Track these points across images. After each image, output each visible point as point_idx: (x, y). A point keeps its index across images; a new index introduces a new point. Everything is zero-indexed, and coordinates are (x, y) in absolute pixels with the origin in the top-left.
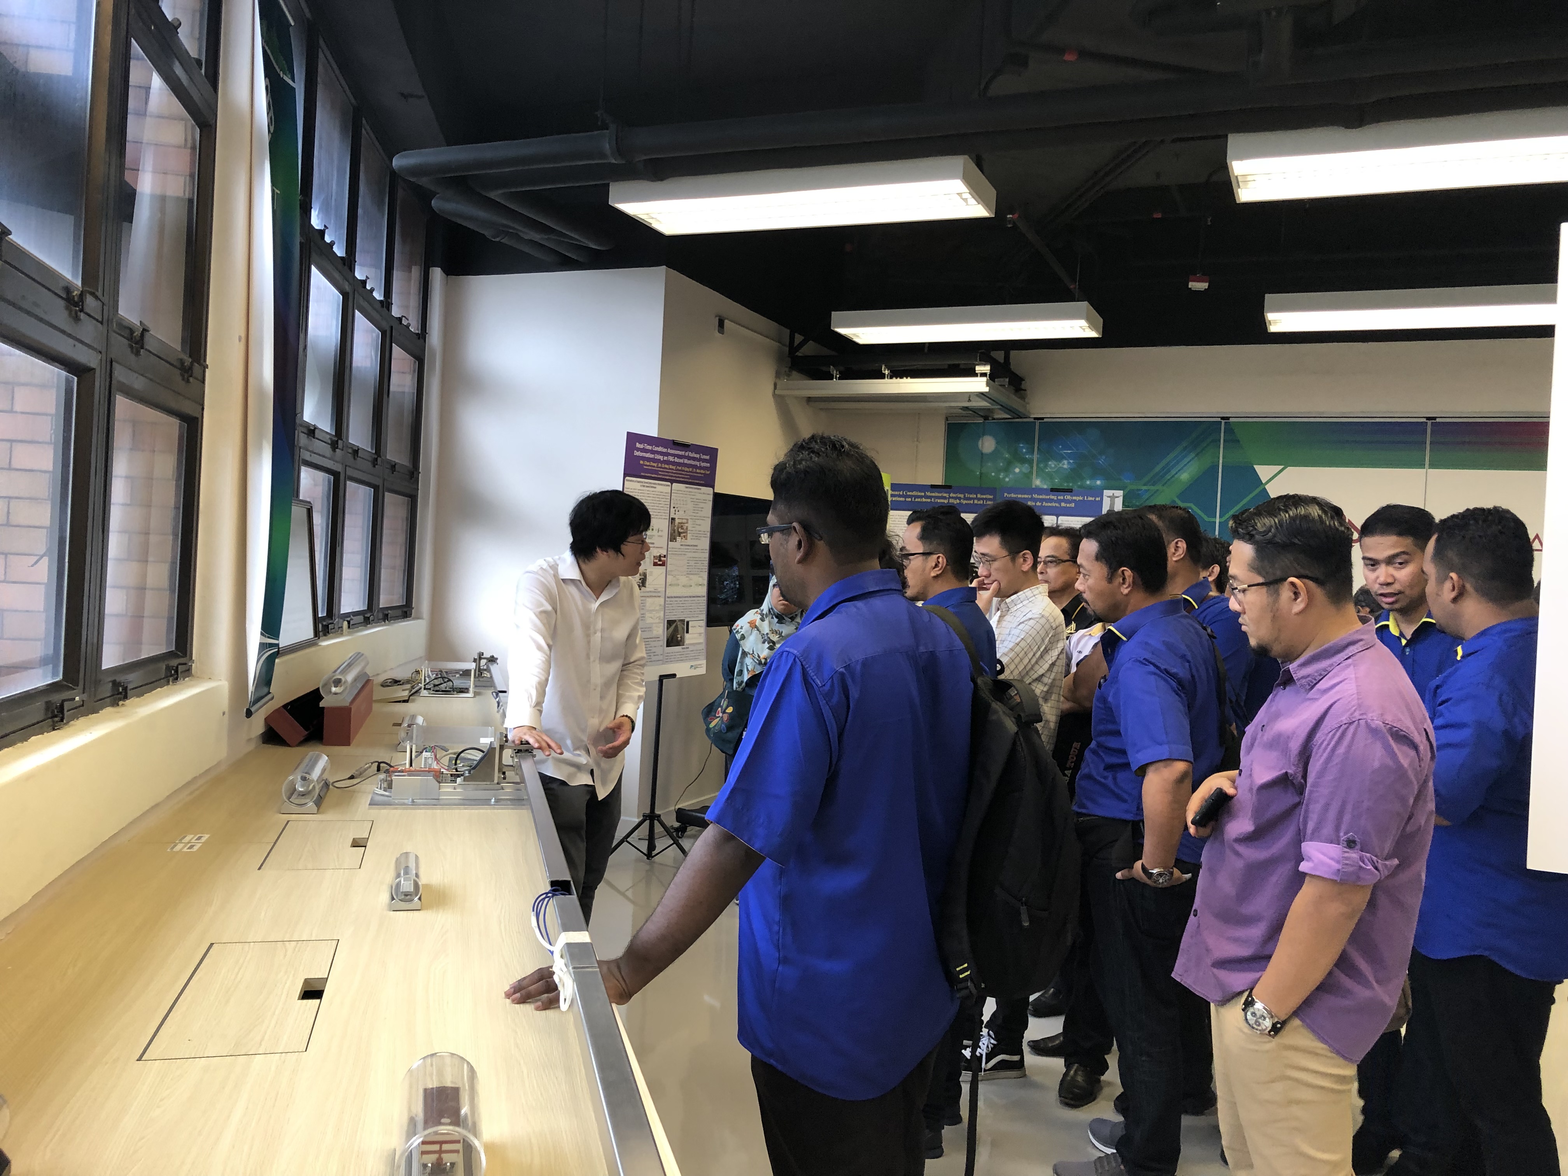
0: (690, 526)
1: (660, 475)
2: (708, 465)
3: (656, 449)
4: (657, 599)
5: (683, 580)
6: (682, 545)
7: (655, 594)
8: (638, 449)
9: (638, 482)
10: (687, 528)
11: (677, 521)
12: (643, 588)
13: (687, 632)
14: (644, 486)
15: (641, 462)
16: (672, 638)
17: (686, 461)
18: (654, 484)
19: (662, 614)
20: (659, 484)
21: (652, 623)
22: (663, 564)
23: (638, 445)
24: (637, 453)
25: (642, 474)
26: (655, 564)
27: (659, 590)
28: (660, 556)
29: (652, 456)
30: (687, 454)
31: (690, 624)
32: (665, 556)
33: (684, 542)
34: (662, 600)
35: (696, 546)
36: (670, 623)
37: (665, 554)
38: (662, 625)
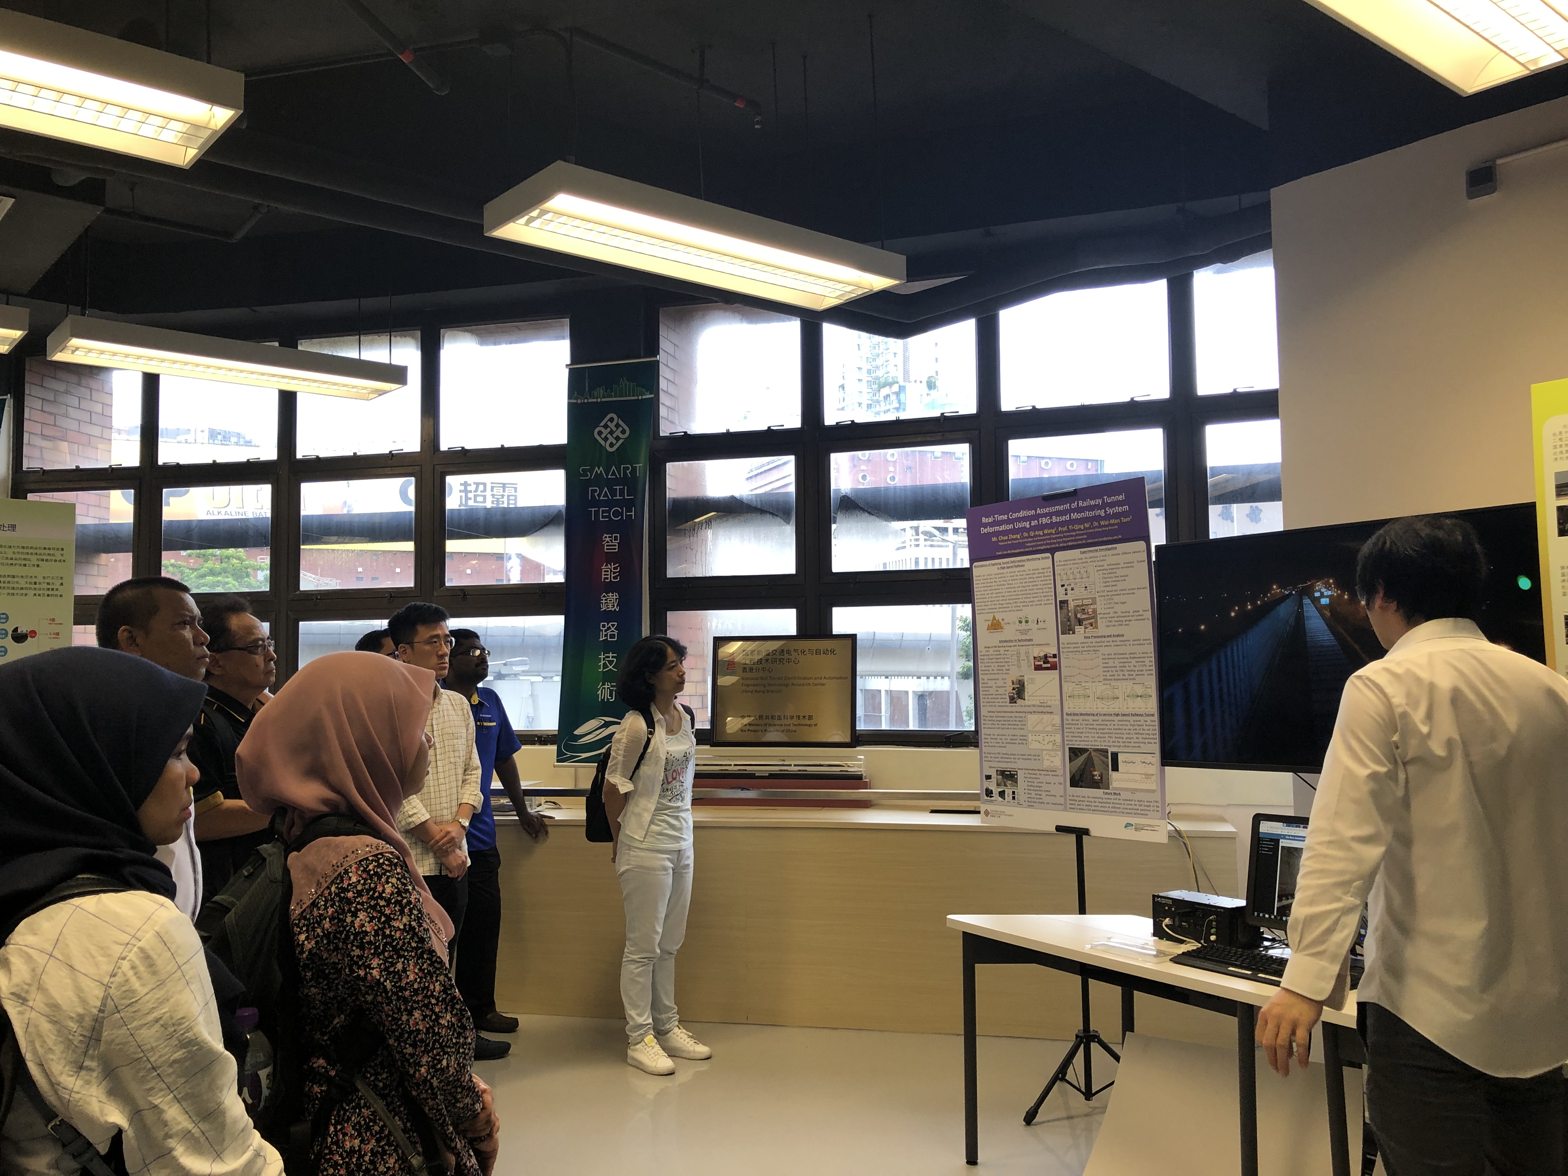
0: (1100, 607)
1: (1028, 547)
2: (1126, 507)
3: (1015, 515)
4: (1046, 717)
5: (1100, 688)
6: (1086, 638)
7: (1043, 709)
8: (986, 525)
9: (993, 565)
10: (1095, 611)
11: (1071, 605)
12: (1019, 701)
13: (1115, 768)
14: (1003, 568)
15: (994, 539)
16: (1081, 776)
17: (1075, 516)
18: (1020, 561)
19: (1058, 738)
20: (1027, 560)
21: (1043, 750)
22: (1054, 667)
23: (984, 520)
24: (984, 531)
25: (997, 553)
26: (1038, 668)
27: (1049, 703)
28: (1046, 656)
29: (1011, 526)
30: (1074, 505)
31: (1121, 758)
32: (1055, 656)
33: (1090, 631)
34: (1057, 719)
35: (1123, 635)
36: (1075, 753)
37: (1055, 652)
38: (1060, 753)
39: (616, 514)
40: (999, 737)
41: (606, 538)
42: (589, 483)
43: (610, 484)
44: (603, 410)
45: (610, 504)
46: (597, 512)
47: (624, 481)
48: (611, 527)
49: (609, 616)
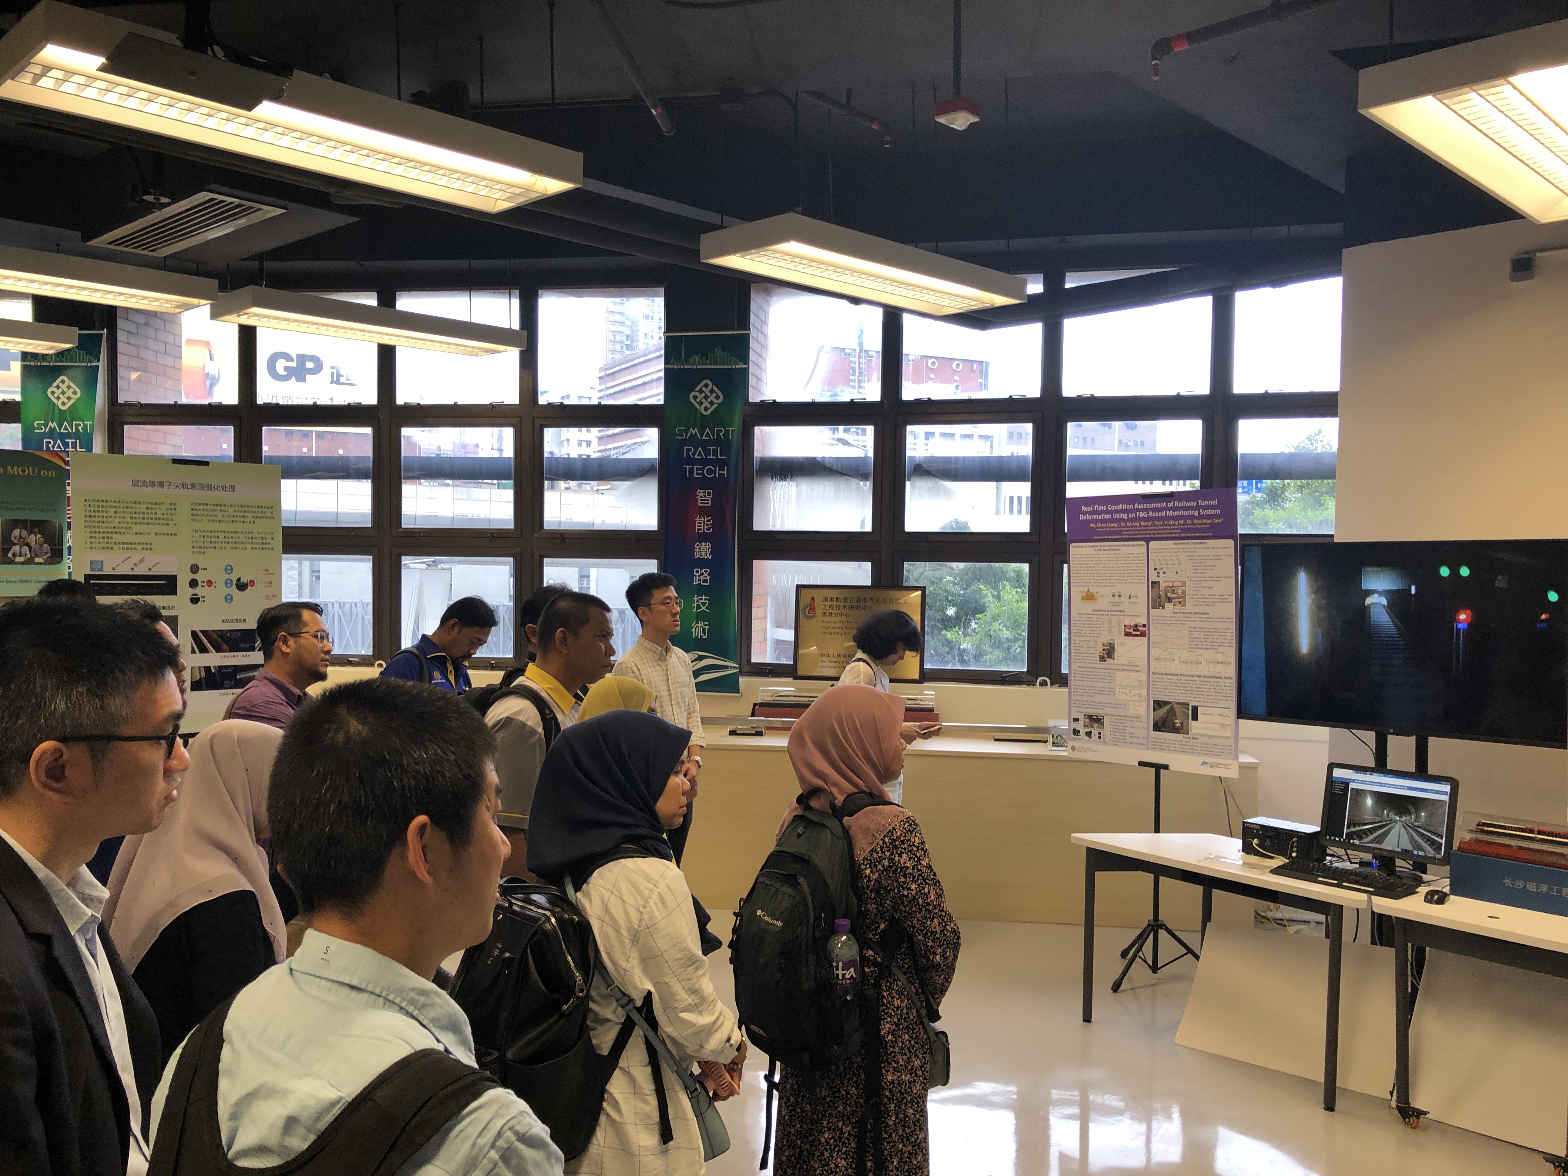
0: (1189, 589)
1: (1125, 535)
2: (1218, 511)
3: (1113, 508)
4: (1133, 674)
5: (1185, 655)
6: (1174, 613)
7: (1132, 668)
8: (1085, 513)
9: (1090, 546)
10: (1184, 592)
11: (1163, 586)
12: (1109, 660)
13: (1195, 717)
14: (1100, 550)
15: (1092, 525)
16: (1164, 723)
17: (1170, 513)
18: (1116, 546)
19: (1144, 692)
20: (1124, 545)
21: (1129, 701)
22: (1143, 634)
23: (1083, 508)
24: (1082, 517)
25: (1095, 537)
26: (1128, 634)
27: (1137, 663)
28: (1136, 626)
29: (1108, 516)
30: (1170, 505)
31: (1200, 710)
32: (1144, 626)
33: (1178, 608)
34: (1144, 677)
35: (1208, 614)
36: (1158, 704)
37: (1145, 622)
38: (1145, 704)
39: (710, 472)
40: (1087, 688)
41: (700, 493)
42: (684, 442)
43: (704, 444)
44: (698, 376)
45: (704, 462)
46: (691, 470)
47: (717, 442)
48: (704, 484)
49: (702, 563)
